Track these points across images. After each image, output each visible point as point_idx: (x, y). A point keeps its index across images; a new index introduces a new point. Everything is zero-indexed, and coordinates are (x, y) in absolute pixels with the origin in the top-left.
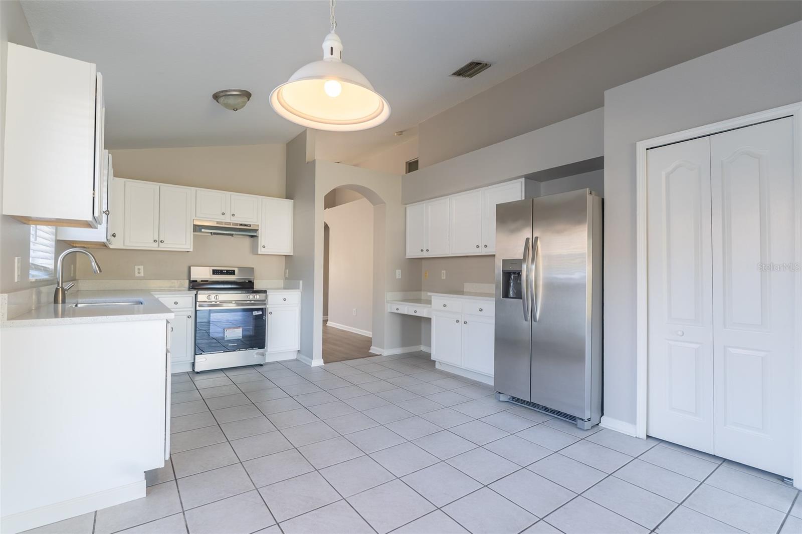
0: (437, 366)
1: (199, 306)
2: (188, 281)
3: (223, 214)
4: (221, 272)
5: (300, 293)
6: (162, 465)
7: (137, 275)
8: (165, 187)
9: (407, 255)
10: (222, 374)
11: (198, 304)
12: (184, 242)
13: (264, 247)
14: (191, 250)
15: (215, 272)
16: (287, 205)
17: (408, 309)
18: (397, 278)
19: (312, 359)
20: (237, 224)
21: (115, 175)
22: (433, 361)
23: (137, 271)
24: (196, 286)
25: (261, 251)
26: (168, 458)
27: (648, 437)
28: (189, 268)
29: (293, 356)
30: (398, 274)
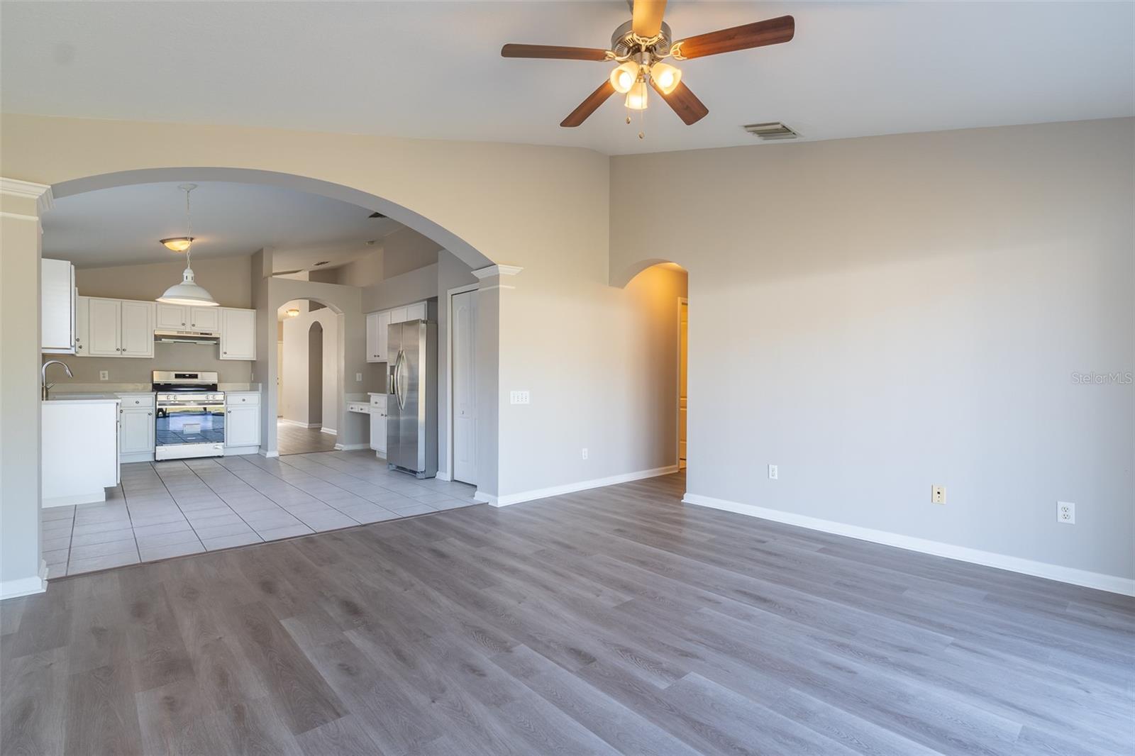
0: (377, 455)
1: (159, 405)
2: (151, 384)
3: (183, 324)
4: (183, 376)
5: (260, 395)
6: (116, 485)
7: (102, 379)
8: (126, 303)
9: (368, 359)
10: (181, 462)
11: (157, 403)
12: (145, 349)
13: (225, 353)
14: (153, 357)
15: (177, 376)
16: (250, 314)
17: (358, 407)
18: (358, 380)
19: (267, 451)
20: (197, 333)
21: (80, 295)
22: (373, 450)
23: (101, 376)
24: (158, 388)
25: (222, 357)
26: (119, 482)
27: (454, 481)
28: (152, 373)
29: (254, 451)
30: (359, 377)
